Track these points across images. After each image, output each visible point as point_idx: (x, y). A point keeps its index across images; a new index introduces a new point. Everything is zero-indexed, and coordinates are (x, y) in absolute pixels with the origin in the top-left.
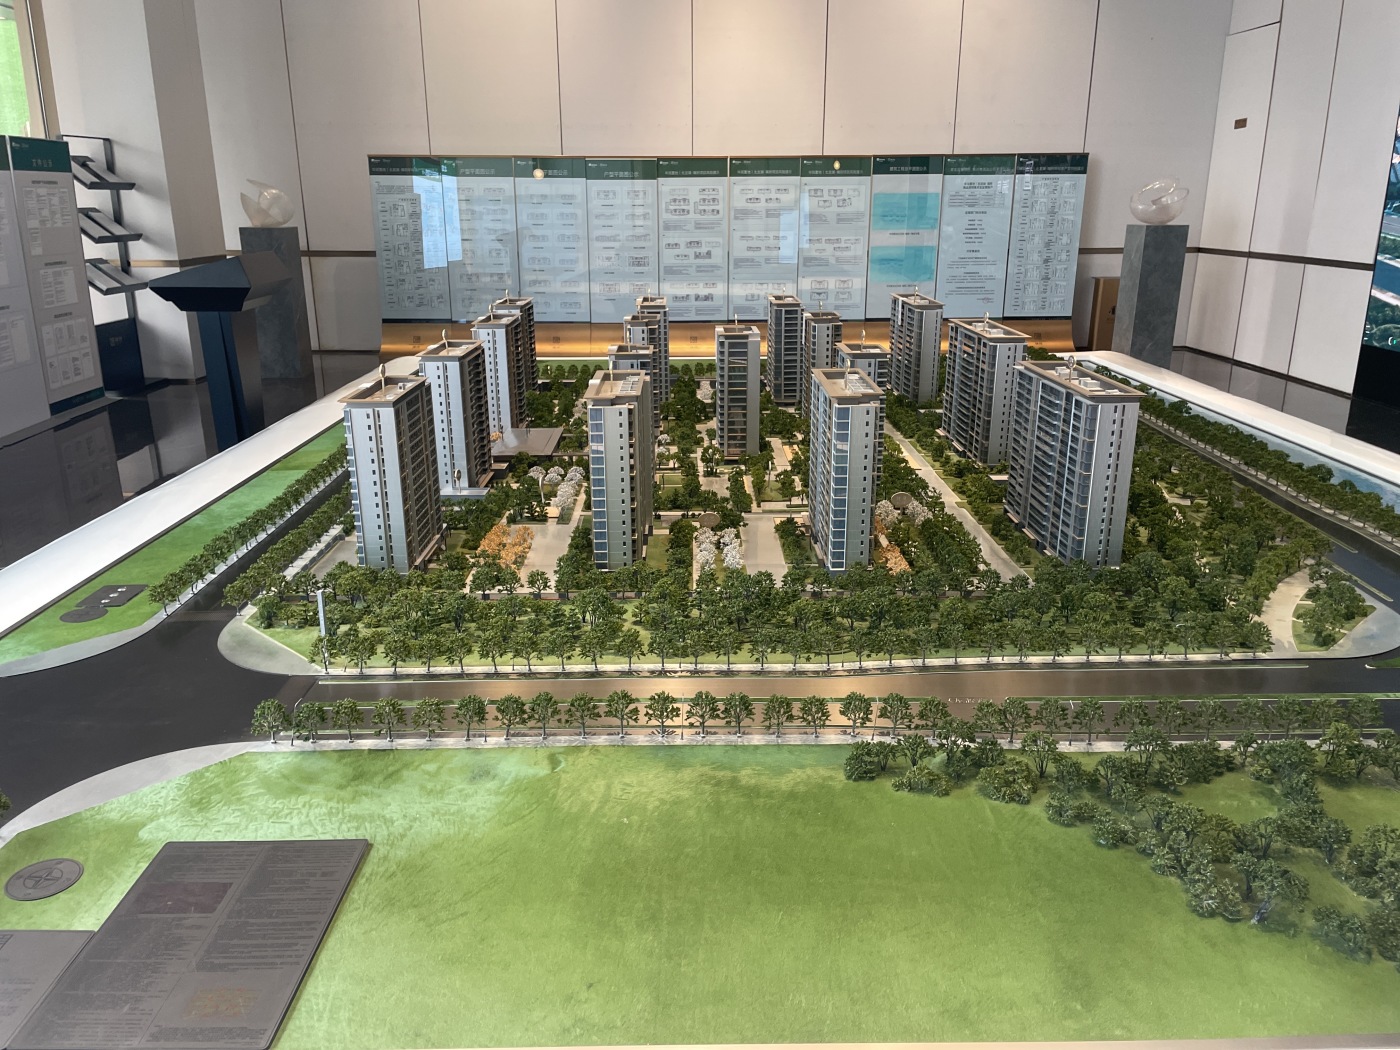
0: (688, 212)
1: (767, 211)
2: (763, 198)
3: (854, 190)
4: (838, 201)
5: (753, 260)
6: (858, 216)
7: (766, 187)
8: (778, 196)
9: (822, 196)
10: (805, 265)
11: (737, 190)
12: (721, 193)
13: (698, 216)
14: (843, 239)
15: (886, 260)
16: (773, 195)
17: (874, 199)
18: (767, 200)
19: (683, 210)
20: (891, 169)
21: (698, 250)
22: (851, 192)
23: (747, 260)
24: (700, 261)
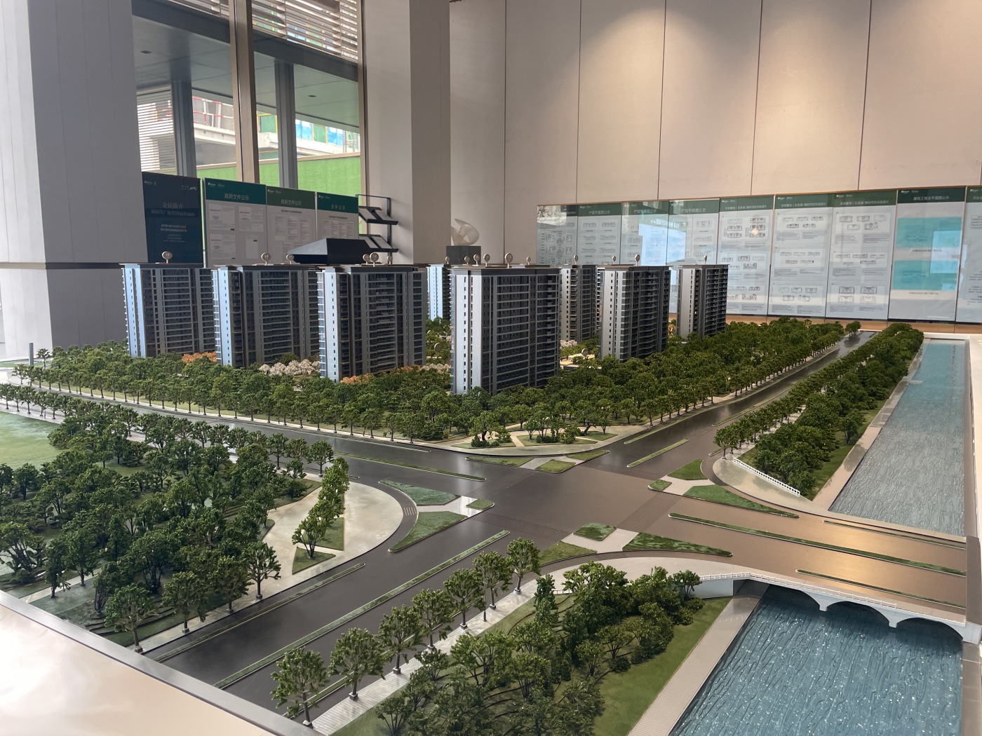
0: (741, 235)
1: (804, 233)
2: (801, 224)
3: (881, 216)
4: (865, 225)
5: (790, 270)
6: (884, 237)
7: (804, 216)
8: (814, 222)
9: (852, 221)
10: (834, 274)
11: (779, 219)
12: (767, 221)
13: (748, 238)
14: (869, 254)
15: (908, 272)
16: (810, 222)
17: (899, 223)
18: (804, 226)
19: (737, 234)
20: (915, 199)
21: (747, 263)
22: (877, 218)
23: (785, 270)
24: (747, 271)
